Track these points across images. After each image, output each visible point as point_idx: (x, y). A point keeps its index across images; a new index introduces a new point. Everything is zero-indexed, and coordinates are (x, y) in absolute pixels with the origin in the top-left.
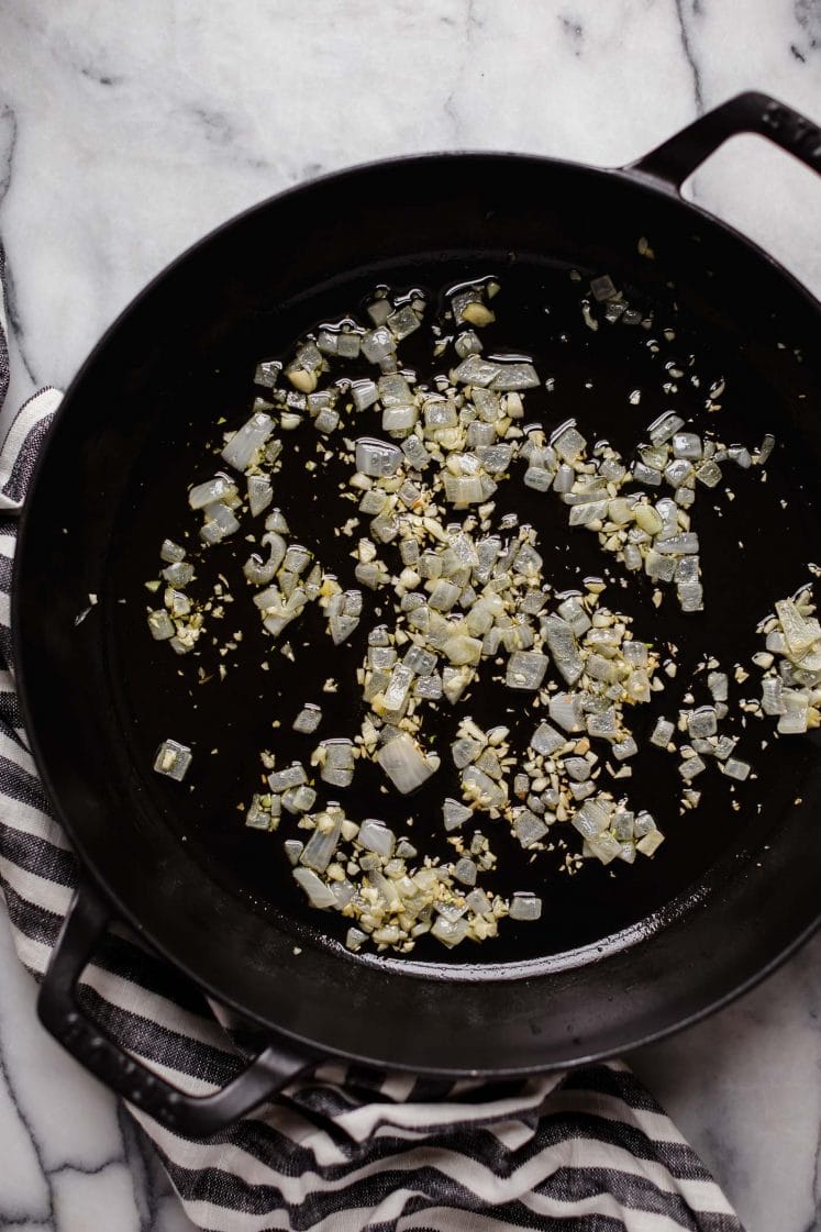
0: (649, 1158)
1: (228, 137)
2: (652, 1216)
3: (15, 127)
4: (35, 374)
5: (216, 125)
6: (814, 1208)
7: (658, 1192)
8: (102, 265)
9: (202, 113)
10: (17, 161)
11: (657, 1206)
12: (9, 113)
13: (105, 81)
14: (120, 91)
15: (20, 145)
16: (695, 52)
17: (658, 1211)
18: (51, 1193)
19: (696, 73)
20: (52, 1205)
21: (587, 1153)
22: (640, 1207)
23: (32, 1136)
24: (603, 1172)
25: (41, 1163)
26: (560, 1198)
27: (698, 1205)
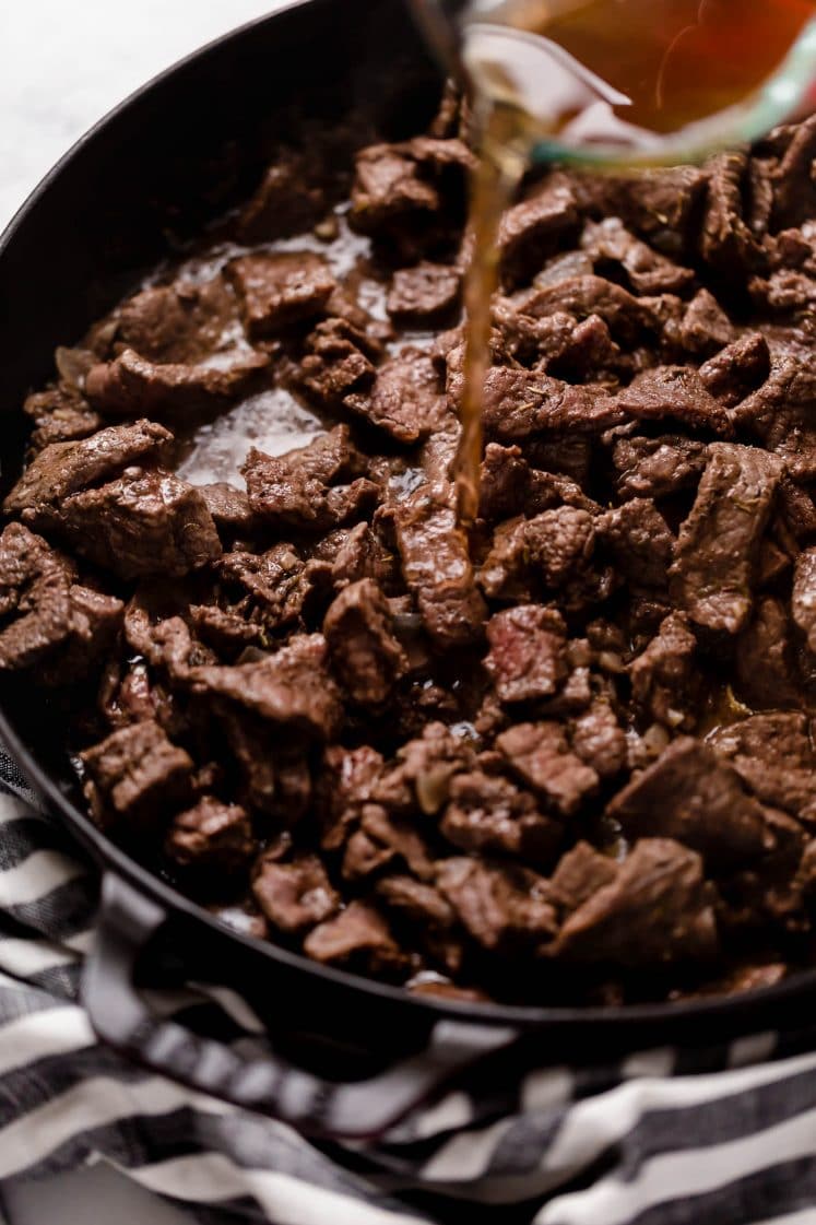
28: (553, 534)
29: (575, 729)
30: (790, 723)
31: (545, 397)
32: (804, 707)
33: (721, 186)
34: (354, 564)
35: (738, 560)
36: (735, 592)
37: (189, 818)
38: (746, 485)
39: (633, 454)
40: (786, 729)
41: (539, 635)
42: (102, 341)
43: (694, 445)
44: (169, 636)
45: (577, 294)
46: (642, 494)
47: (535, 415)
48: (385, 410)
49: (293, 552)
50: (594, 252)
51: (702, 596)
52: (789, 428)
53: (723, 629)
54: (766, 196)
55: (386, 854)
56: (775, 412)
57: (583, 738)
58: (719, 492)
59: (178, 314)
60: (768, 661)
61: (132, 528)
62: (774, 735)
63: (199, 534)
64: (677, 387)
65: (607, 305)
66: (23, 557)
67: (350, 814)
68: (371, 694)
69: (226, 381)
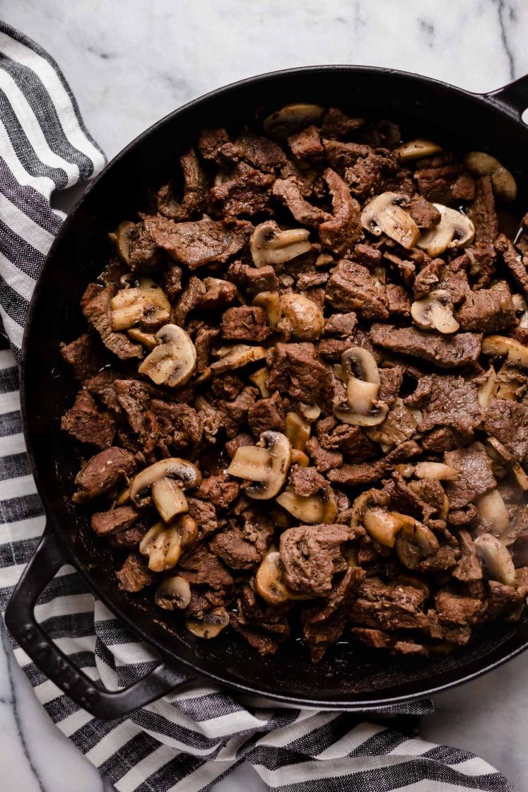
9: (170, 80)
13: (104, 56)
14: (114, 60)
19: (512, 60)
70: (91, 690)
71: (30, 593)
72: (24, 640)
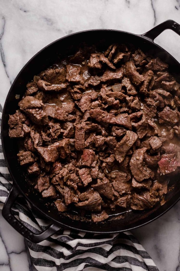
0: (137, 254)
1: (52, 24)
2: (137, 267)
3: (5, 21)
4: (8, 75)
5: (49, 21)
6: (178, 262)
7: (139, 261)
8: (24, 52)
9: (46, 19)
10: (5, 28)
11: (139, 264)
12: (4, 18)
13: (25, 11)
14: (28, 14)
15: (6, 25)
16: (154, 7)
17: (139, 266)
18: (9, 258)
19: (155, 12)
20: (9, 261)
21: (124, 253)
22: (135, 265)
23: (5, 245)
24: (127, 257)
25: (7, 252)
26: (117, 263)
27: (148, 264)
28: (98, 141)
29: (91, 170)
30: (124, 176)
31: (104, 117)
32: (127, 173)
33: (146, 83)
34: (67, 135)
35: (124, 153)
36: (122, 157)
37: (31, 168)
38: (129, 142)
39: (115, 129)
40: (123, 176)
41: (91, 156)
42: (42, 76)
43: (125, 130)
44: (36, 138)
45: (117, 95)
46: (114, 136)
47: (102, 119)
48: (81, 105)
49: (60, 126)
50: (123, 85)
51: (117, 155)
52: (141, 130)
53: (118, 162)
54: (153, 83)
55: (57, 183)
56: (140, 127)
57: (92, 172)
58: (125, 142)
59: (55, 75)
60: (124, 166)
61: (35, 119)
62: (121, 177)
63: (45, 121)
64: (125, 119)
65: (121, 97)
66: (16, 121)
67: (54, 174)
68: (63, 158)
69: (59, 89)
70: (31, 234)
71: (9, 205)
72: (8, 220)
